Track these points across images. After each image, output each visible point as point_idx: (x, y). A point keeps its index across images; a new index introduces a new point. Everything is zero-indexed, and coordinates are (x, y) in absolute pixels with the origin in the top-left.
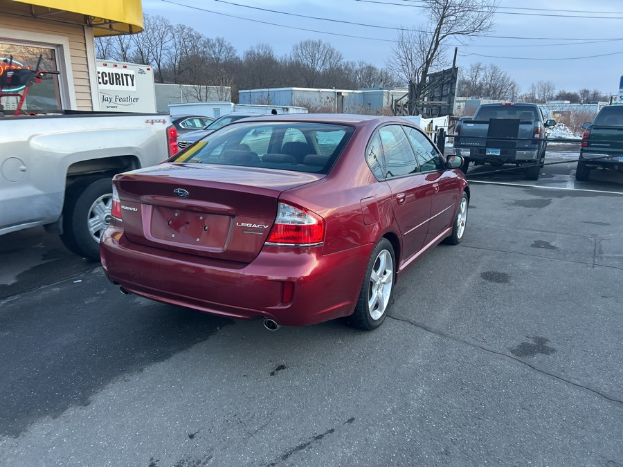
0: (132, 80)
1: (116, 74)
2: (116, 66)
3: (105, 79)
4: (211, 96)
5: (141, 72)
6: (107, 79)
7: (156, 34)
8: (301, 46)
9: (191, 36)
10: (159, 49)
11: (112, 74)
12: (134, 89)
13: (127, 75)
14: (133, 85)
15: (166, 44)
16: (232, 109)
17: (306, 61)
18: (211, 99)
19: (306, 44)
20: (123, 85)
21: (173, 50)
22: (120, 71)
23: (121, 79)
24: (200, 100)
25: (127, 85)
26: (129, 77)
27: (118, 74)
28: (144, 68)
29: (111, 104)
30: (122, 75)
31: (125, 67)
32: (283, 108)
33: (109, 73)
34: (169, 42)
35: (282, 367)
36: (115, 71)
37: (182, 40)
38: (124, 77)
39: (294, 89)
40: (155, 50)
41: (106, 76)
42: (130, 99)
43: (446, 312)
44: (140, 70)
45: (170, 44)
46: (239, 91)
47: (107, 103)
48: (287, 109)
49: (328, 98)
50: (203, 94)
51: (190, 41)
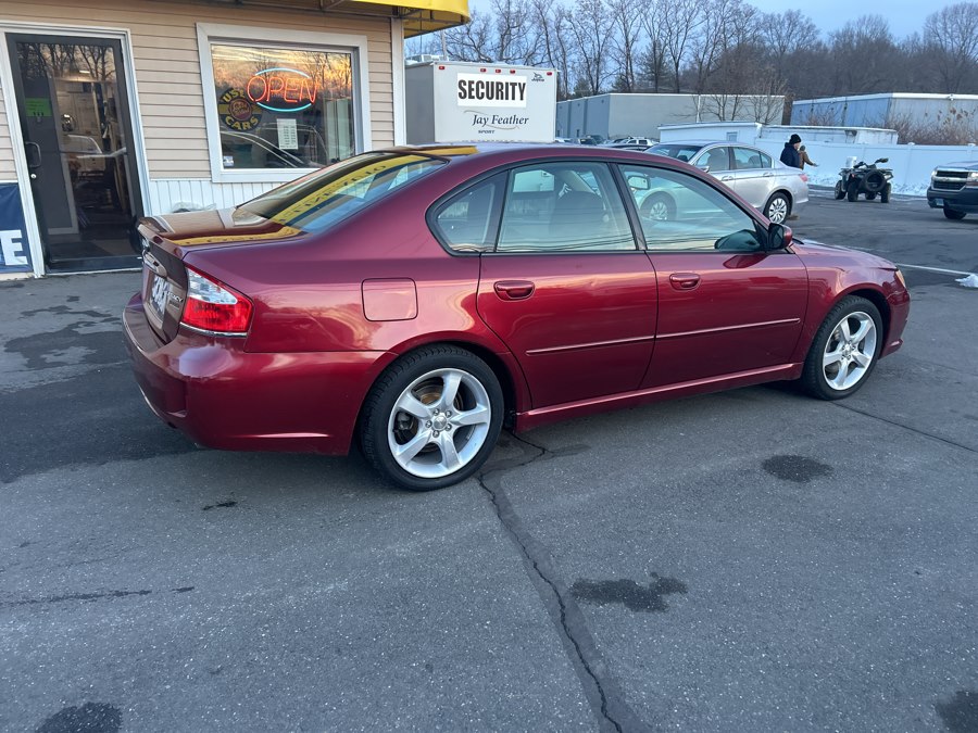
0: (522, 92)
1: (498, 84)
2: (499, 71)
3: (481, 90)
4: (743, 111)
5: (538, 78)
6: (484, 91)
7: (680, 14)
8: (944, 15)
9: (737, 12)
10: (681, 39)
11: (492, 83)
12: (523, 104)
13: (514, 85)
14: (522, 99)
15: (693, 30)
16: (757, 134)
17: (951, 44)
18: (742, 118)
19: (956, 10)
20: (507, 98)
21: (703, 39)
22: (505, 78)
23: (504, 91)
24: (723, 119)
25: (513, 98)
26: (517, 88)
27: (501, 84)
28: (543, 72)
29: (486, 128)
30: (507, 84)
31: (513, 72)
32: (847, 131)
33: (488, 83)
34: (698, 26)
35: (231, 504)
36: (496, 78)
37: (720, 21)
38: (510, 87)
39: (895, 95)
40: (674, 42)
41: (483, 87)
42: (515, 120)
43: (583, 498)
44: (536, 75)
45: (699, 29)
46: (794, 103)
47: (479, 126)
48: (854, 133)
49: (954, 112)
50: (729, 109)
51: (734, 21)
